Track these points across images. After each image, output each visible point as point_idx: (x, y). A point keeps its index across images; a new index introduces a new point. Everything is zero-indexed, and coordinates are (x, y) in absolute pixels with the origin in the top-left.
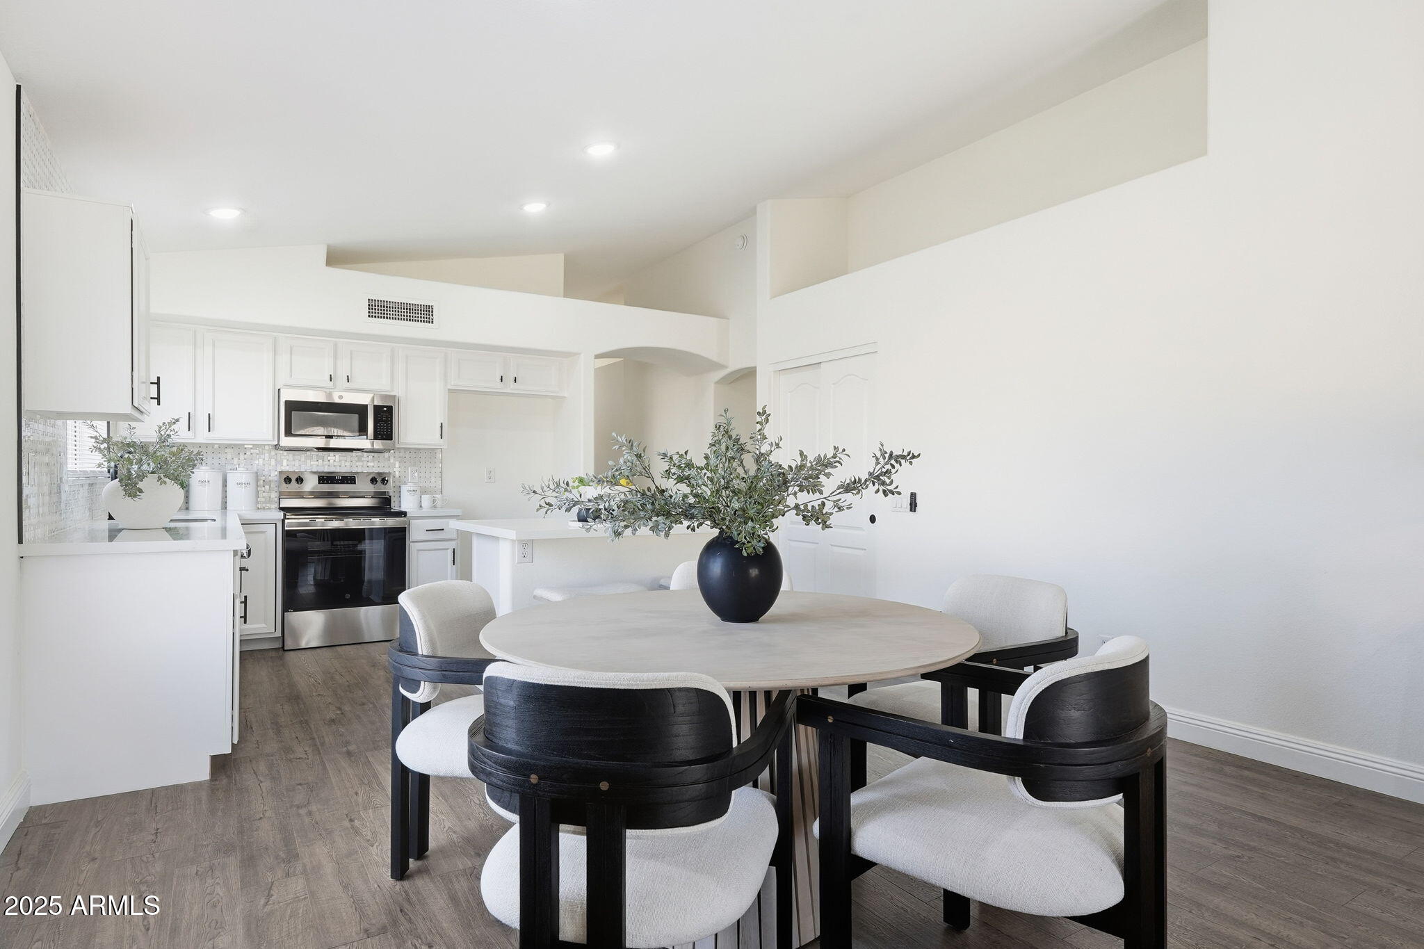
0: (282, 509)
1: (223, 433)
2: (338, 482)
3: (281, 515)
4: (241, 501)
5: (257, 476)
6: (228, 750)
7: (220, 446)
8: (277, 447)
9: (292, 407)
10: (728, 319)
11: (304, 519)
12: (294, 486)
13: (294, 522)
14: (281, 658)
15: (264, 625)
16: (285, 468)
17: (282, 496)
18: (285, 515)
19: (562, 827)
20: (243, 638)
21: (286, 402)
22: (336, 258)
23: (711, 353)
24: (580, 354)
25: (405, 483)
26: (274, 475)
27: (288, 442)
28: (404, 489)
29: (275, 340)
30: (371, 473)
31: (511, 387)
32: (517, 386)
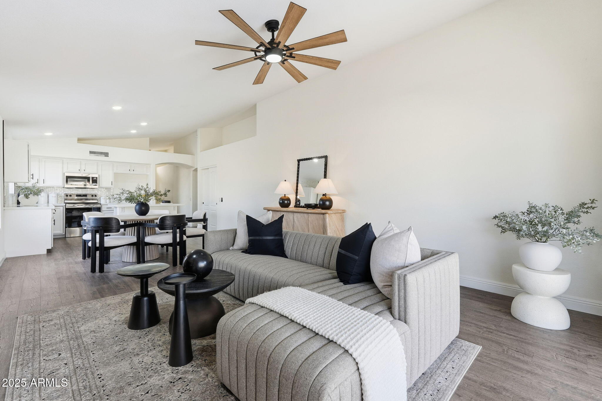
0: (65, 203)
1: (47, 184)
2: (82, 196)
3: (65, 204)
4: (53, 201)
5: (58, 195)
6: (51, 248)
7: (47, 187)
8: (64, 187)
9: (68, 178)
10: (194, 155)
11: (72, 205)
12: (69, 197)
13: (69, 206)
14: (65, 239)
15: (60, 232)
16: (66, 193)
17: (66, 199)
18: (66, 204)
19: (97, 234)
20: (54, 235)
21: (66, 176)
22: (80, 140)
23: (190, 164)
24: (151, 164)
25: (102, 197)
26: (63, 195)
27: (66, 186)
28: (101, 198)
29: (63, 160)
30: (92, 194)
31: (132, 172)
32: (134, 172)
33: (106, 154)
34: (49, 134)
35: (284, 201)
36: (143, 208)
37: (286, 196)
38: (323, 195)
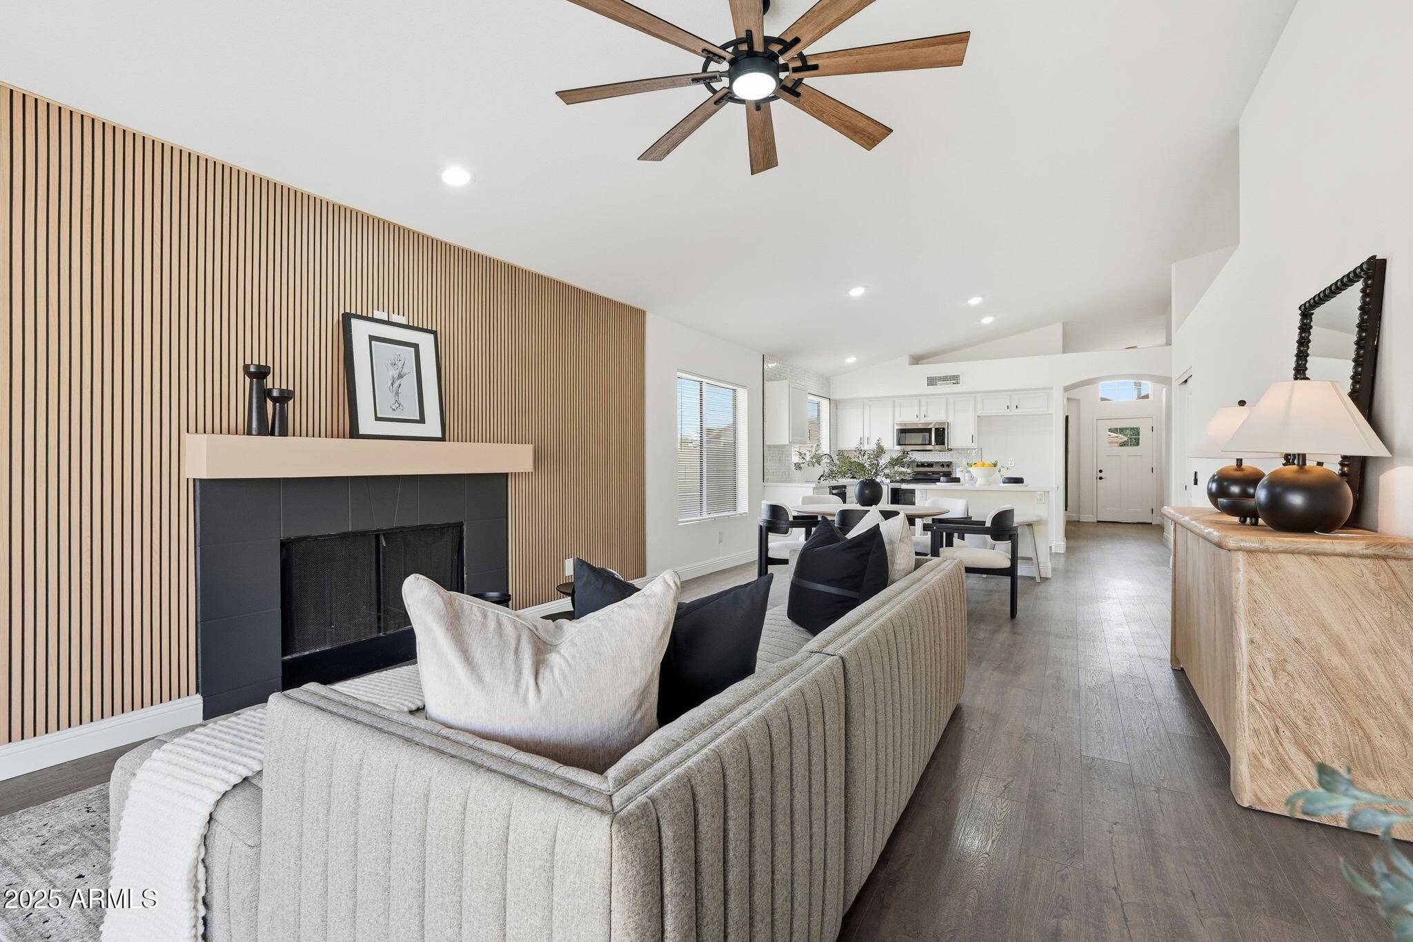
2: (926, 466)
9: (901, 432)
21: (899, 429)
24: (1053, 388)
25: (958, 467)
29: (894, 401)
30: (941, 462)
31: (1014, 412)
32: (1017, 410)
33: (955, 379)
34: (851, 360)
35: (1228, 487)
36: (867, 492)
37: (1244, 464)
38: (1289, 459)
